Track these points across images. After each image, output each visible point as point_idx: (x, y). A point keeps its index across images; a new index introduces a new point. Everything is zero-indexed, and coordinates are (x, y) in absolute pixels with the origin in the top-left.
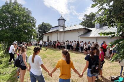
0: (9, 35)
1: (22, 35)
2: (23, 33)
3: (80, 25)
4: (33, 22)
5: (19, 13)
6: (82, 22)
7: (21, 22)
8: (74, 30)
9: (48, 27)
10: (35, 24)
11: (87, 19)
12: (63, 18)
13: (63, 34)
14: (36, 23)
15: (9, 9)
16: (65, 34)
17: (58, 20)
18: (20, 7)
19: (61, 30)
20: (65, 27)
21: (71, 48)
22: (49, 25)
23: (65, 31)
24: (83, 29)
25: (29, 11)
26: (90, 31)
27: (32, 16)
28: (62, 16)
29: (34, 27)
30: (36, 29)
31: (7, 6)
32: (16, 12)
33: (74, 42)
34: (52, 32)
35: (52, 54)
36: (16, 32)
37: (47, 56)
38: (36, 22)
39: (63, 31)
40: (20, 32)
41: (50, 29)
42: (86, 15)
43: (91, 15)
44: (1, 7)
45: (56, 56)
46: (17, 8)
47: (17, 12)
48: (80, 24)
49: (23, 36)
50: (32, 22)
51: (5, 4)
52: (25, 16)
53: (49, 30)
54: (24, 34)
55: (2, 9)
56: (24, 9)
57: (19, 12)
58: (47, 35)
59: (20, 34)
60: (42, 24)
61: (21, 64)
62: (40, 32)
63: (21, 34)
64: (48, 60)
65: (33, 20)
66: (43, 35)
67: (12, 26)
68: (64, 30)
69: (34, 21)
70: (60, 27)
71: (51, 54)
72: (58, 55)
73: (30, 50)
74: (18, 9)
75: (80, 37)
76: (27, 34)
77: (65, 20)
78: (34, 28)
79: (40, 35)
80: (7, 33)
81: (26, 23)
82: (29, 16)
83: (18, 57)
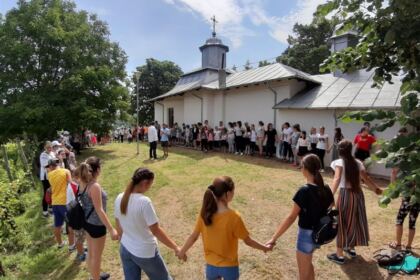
0: (39, 112)
1: (84, 111)
2: (83, 101)
3: (279, 65)
4: (116, 61)
5: (67, 35)
6: (286, 52)
7: (76, 65)
8: (257, 84)
9: (166, 74)
10: (122, 67)
11: (305, 42)
12: (217, 40)
13: (219, 100)
14: (126, 65)
15: (31, 23)
16: (228, 98)
17: (202, 49)
18: (66, 10)
19: (215, 85)
20: (229, 74)
21: (248, 147)
22: (171, 68)
23: (228, 89)
24: (290, 78)
25: (98, 23)
26: (313, 87)
27: (111, 42)
28: (214, 34)
29: (122, 80)
30: (128, 85)
31: (23, 12)
32: (56, 33)
33: (258, 128)
34: (182, 94)
35: (187, 170)
36: (62, 99)
37: (171, 177)
38: (125, 61)
39: (220, 90)
40: (74, 100)
41: (177, 81)
42: (298, 28)
43: (317, 27)
44: (4, 18)
45: (198, 176)
46: (58, 15)
47: (58, 32)
48: (279, 60)
49: (85, 114)
50: (112, 61)
51: (17, 7)
52: (89, 43)
53: (172, 84)
54: (88, 104)
55: (7, 24)
56: (83, 15)
57: (67, 30)
58: (167, 105)
59: (76, 105)
60: (145, 64)
61: (89, 221)
62: (141, 93)
63: (78, 106)
64: (174, 191)
65: (115, 55)
66: (153, 102)
67: (46, 80)
68: (223, 86)
69: (120, 59)
70: (208, 73)
71: (184, 172)
72: (206, 173)
73: (114, 157)
74: (62, 18)
75: (281, 109)
76: (99, 103)
77: (226, 49)
78: (120, 82)
79: (141, 103)
80: (33, 106)
81: (93, 68)
82: (99, 40)
83: (76, 199)
